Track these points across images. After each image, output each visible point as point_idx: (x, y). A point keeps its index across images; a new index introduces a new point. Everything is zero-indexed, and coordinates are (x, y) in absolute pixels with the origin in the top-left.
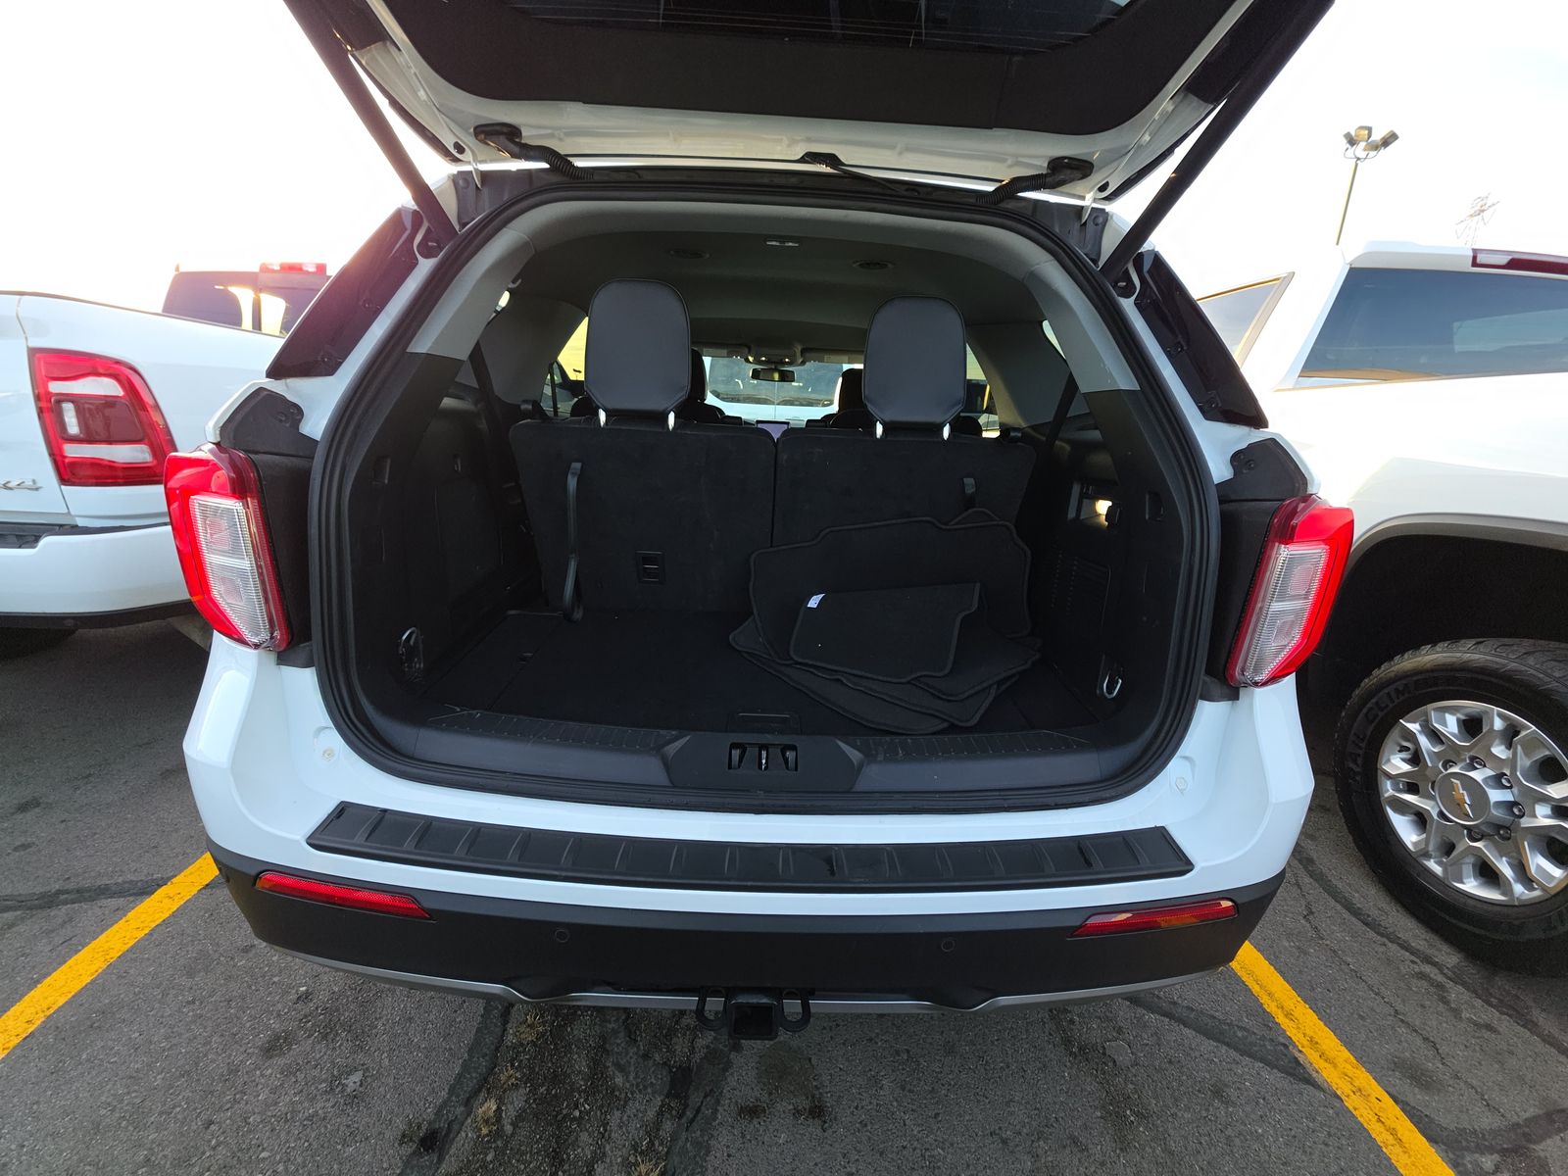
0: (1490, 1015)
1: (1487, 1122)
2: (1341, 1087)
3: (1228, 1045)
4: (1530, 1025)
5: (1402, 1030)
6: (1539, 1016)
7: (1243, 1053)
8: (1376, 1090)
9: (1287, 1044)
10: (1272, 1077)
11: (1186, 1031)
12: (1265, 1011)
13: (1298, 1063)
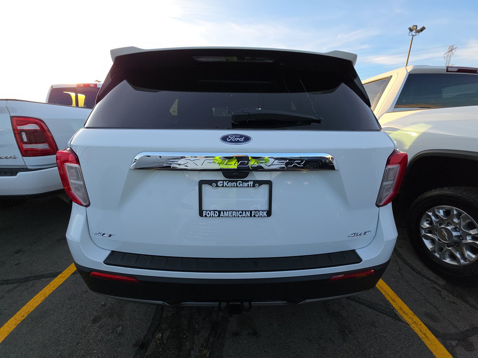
0: (454, 299)
1: (453, 331)
2: (409, 321)
3: (376, 310)
4: (467, 302)
5: (428, 304)
6: (469, 299)
7: (380, 312)
8: (420, 322)
9: (393, 309)
10: (389, 319)
11: (363, 306)
12: (387, 300)
13: (397, 315)
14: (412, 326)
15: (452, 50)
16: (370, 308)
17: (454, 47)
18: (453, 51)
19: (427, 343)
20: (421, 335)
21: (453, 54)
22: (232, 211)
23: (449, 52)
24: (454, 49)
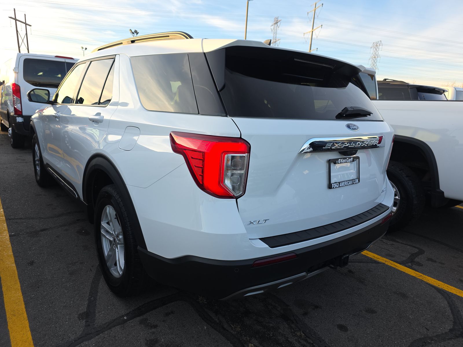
0: (391, 242)
1: (404, 259)
2: (384, 262)
3: (364, 263)
4: (398, 242)
5: (383, 250)
6: (398, 240)
7: (367, 263)
8: (388, 260)
9: (371, 259)
10: (374, 265)
11: (357, 263)
12: (364, 255)
13: (375, 261)
14: (386, 263)
15: (277, 23)
16: (361, 263)
17: (279, 20)
18: (279, 24)
19: (399, 269)
20: (394, 266)
21: (278, 27)
22: (345, 181)
23: (275, 24)
24: (279, 21)
